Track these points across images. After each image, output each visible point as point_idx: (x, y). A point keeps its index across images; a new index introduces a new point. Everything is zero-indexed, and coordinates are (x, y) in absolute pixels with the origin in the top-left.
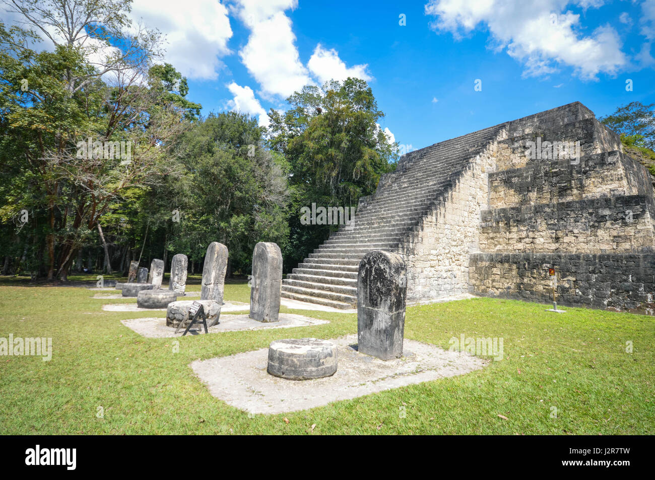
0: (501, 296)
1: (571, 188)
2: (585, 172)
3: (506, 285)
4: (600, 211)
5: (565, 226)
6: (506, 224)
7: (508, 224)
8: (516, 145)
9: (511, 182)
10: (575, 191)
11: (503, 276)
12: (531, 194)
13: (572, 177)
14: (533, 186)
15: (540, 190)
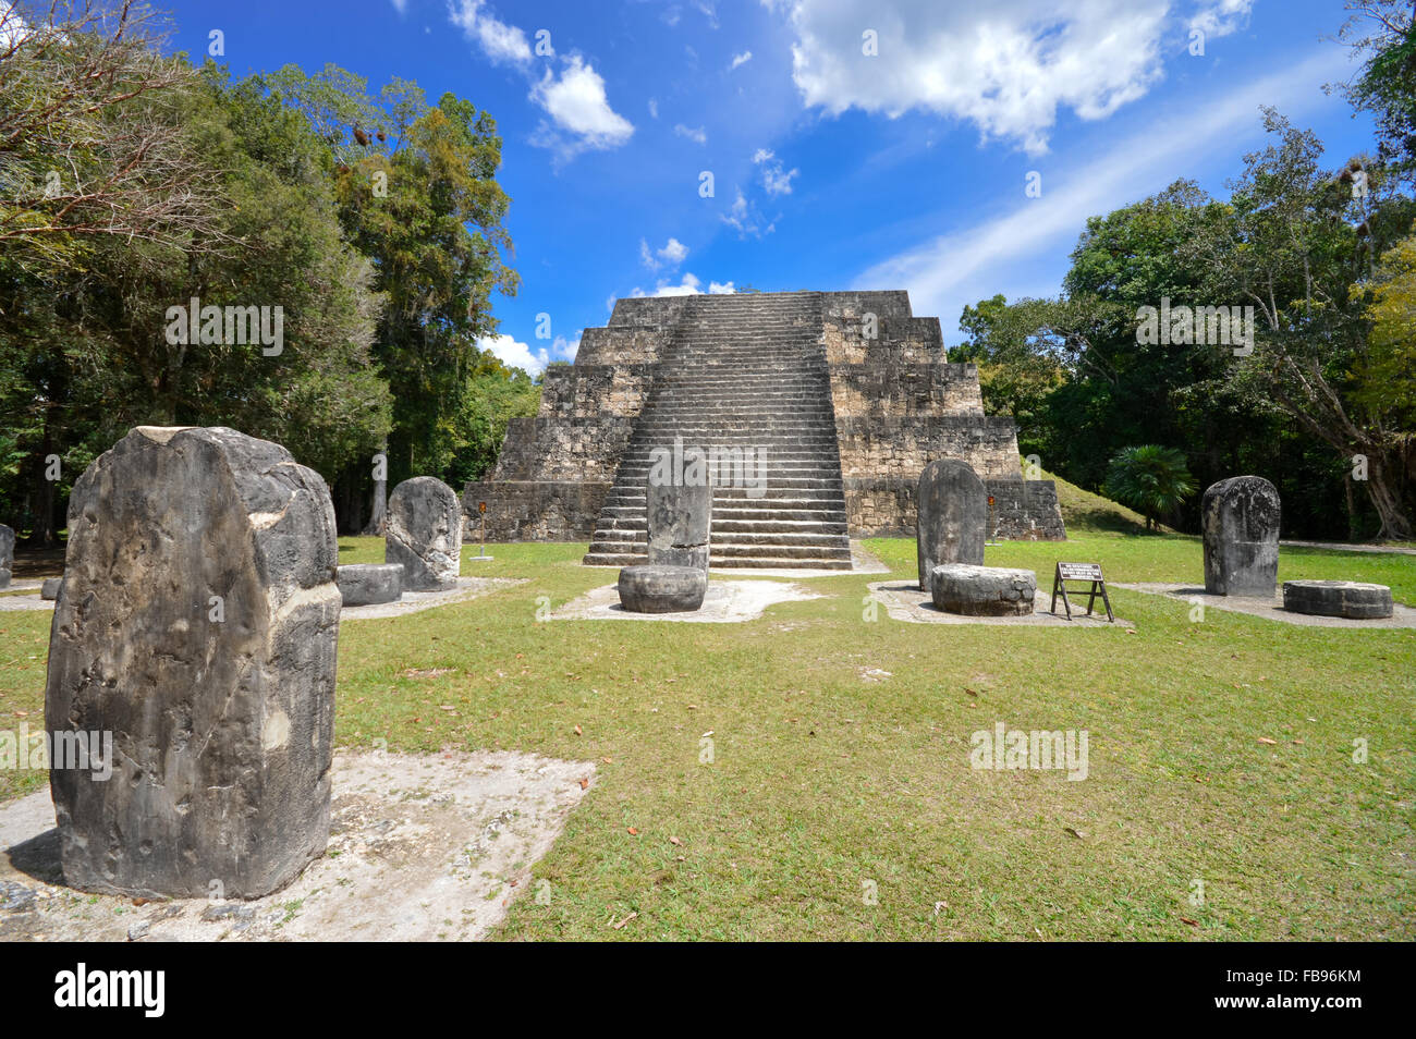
0: (878, 534)
1: (930, 400)
2: (945, 384)
3: (883, 521)
4: (974, 431)
5: (938, 447)
6: (865, 439)
7: (866, 439)
8: (849, 330)
9: (856, 382)
10: (935, 405)
11: (878, 509)
12: (883, 401)
13: (932, 387)
14: (886, 392)
15: (895, 397)
